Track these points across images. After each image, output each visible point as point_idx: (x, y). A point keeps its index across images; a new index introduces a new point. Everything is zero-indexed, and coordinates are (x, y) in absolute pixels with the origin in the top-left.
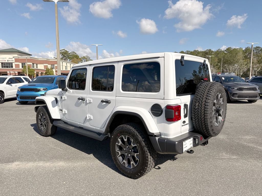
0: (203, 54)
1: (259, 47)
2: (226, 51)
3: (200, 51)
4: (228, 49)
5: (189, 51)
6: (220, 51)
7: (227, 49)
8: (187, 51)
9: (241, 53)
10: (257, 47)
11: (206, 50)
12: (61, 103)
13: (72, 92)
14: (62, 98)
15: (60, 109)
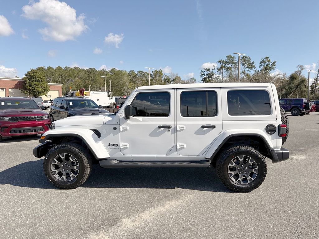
0: (86, 73)
1: (142, 71)
2: (110, 71)
3: (82, 69)
4: (113, 70)
5: (69, 68)
6: (104, 71)
7: (111, 70)
8: (65, 67)
9: (126, 75)
10: (140, 71)
11: (89, 69)
12: (113, 136)
13: (142, 121)
14: (115, 129)
15: (110, 143)
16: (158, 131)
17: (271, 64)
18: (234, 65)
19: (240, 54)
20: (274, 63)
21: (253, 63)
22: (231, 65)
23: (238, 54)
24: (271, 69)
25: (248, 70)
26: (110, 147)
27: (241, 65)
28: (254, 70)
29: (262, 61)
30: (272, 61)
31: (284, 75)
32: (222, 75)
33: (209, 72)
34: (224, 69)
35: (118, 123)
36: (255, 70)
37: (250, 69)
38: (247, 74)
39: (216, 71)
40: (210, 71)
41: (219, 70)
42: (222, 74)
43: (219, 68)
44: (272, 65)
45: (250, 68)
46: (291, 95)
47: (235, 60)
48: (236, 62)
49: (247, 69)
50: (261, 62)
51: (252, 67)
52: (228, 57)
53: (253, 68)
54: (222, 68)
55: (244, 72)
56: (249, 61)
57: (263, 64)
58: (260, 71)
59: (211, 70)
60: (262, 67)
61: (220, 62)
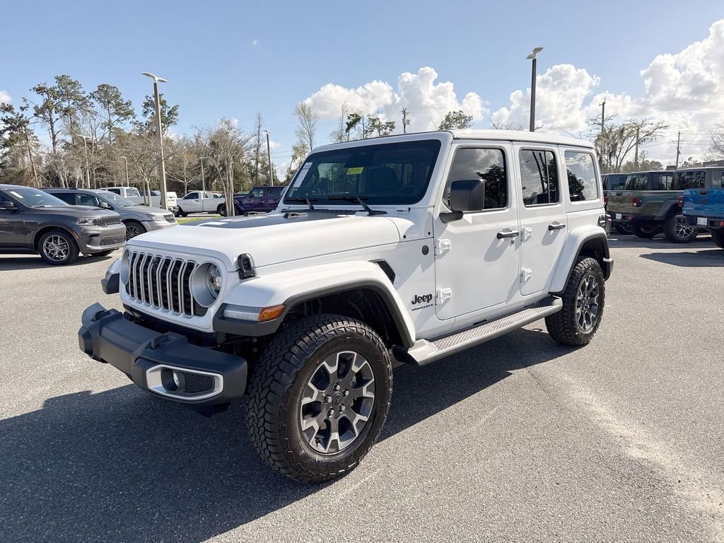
12: (423, 271)
13: (471, 222)
14: (425, 251)
15: (416, 296)
16: (498, 246)
17: (168, 110)
18: (80, 103)
19: (157, 79)
20: (175, 109)
21: (127, 104)
22: (72, 101)
23: (154, 77)
24: (167, 121)
25: (118, 120)
26: (417, 305)
27: (98, 106)
28: (131, 120)
29: (147, 101)
30: (170, 104)
31: (197, 138)
32: (52, 127)
33: (9, 115)
34: (53, 110)
35: (429, 233)
36: (135, 120)
37: (123, 118)
38: (119, 130)
39: (29, 113)
40: (13, 113)
41: (39, 112)
42: (52, 123)
43: (40, 107)
44: (170, 113)
45: (122, 115)
46: (216, 181)
47: (81, 90)
48: (84, 96)
49: (116, 117)
50: (147, 105)
51: (128, 114)
52: (60, 79)
53: (130, 116)
54: (47, 106)
55: (109, 125)
56: (117, 97)
57: (150, 108)
58: (146, 124)
59: (17, 110)
60: (149, 115)
61: (40, 90)
